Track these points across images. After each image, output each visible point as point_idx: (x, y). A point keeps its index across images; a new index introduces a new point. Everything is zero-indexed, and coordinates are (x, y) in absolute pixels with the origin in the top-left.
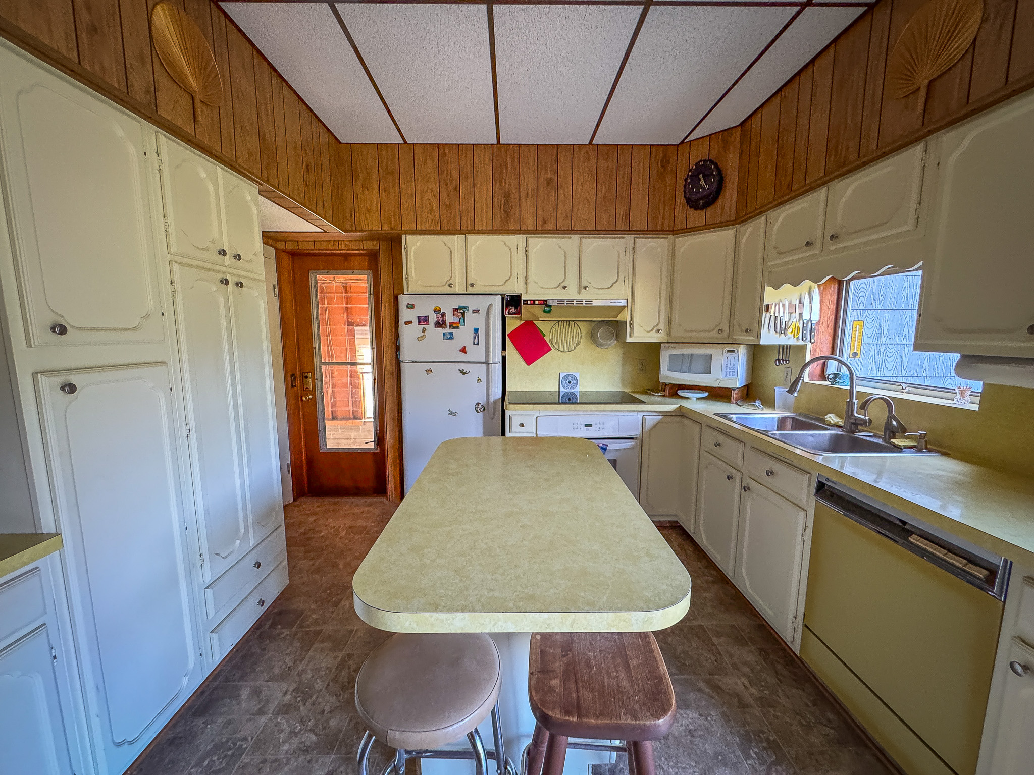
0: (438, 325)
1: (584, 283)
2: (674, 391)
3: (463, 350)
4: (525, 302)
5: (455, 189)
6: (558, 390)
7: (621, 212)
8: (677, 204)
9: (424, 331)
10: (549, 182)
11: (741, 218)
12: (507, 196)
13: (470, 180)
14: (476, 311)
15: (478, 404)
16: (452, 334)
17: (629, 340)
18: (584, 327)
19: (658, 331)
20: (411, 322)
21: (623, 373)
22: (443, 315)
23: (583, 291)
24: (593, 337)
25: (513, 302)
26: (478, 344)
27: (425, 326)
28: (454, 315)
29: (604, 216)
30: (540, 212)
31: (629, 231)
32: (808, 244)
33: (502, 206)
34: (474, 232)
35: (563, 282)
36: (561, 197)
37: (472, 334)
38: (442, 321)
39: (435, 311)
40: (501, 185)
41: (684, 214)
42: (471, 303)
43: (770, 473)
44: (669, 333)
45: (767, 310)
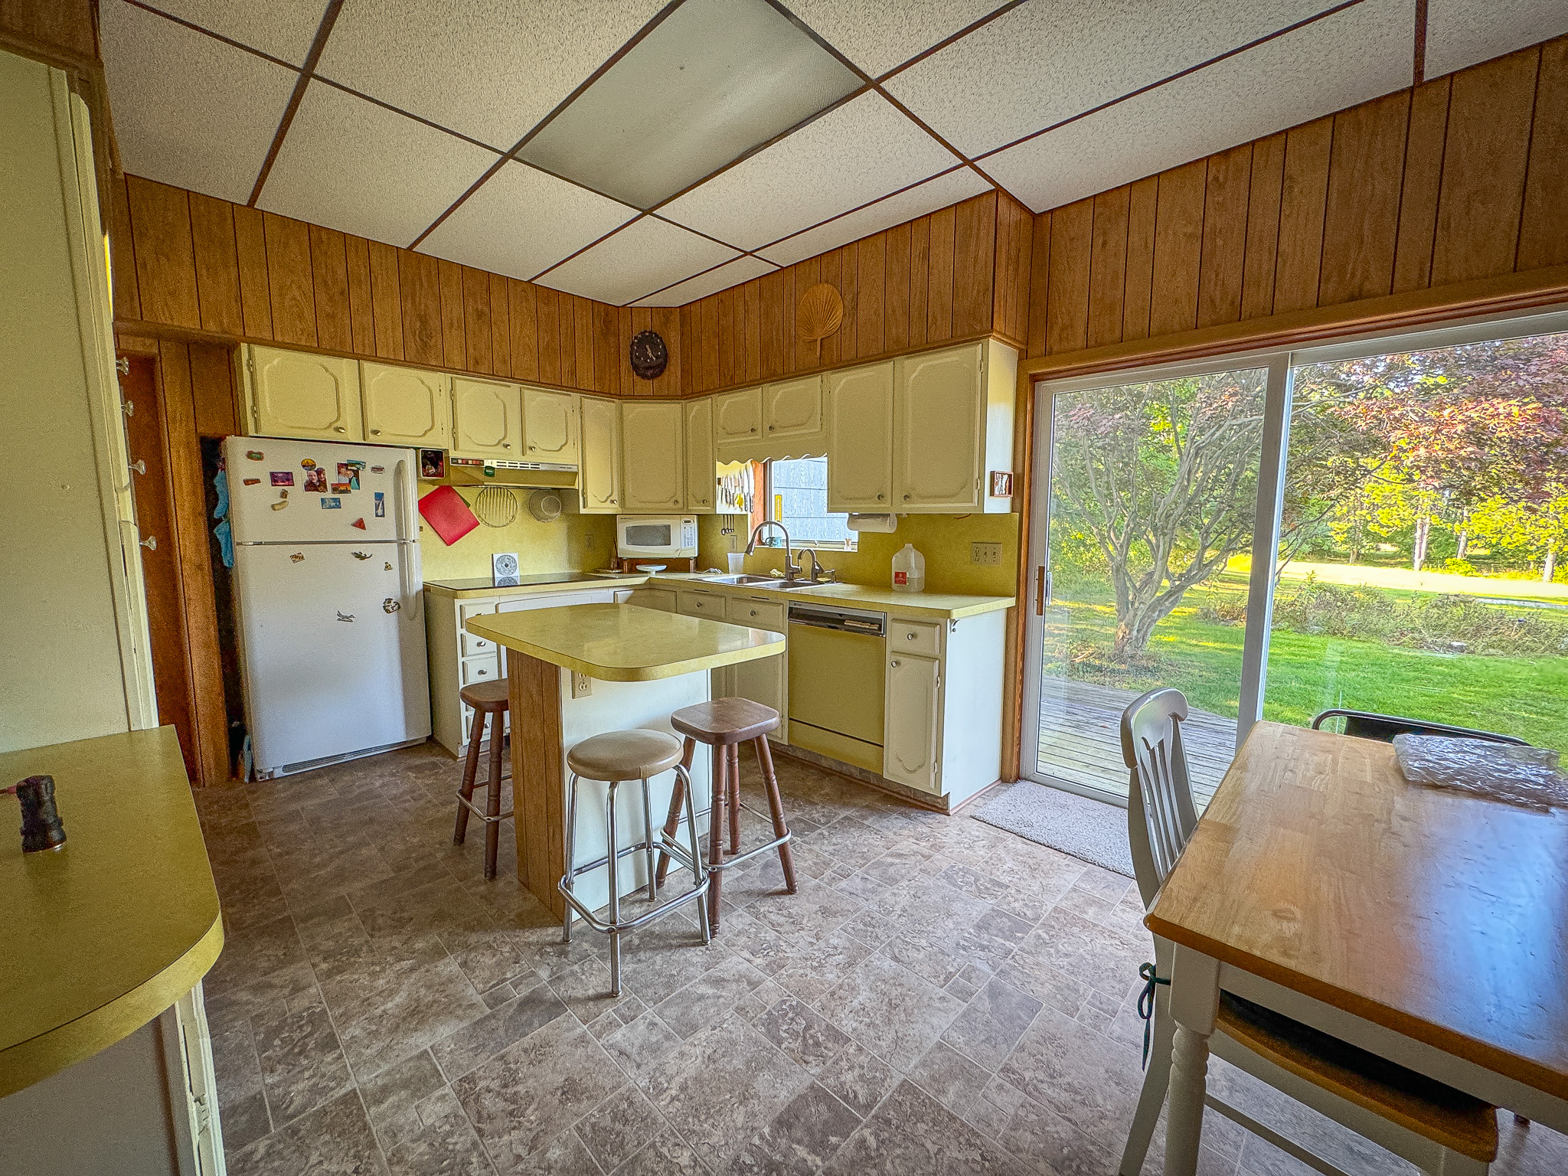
0: (310, 486)
1: (529, 443)
2: (633, 566)
3: (360, 524)
4: (455, 460)
5: (342, 293)
6: (491, 576)
7: (566, 366)
8: (623, 368)
9: (284, 494)
10: (480, 315)
11: (688, 393)
12: (424, 320)
13: (366, 287)
14: (377, 469)
15: (389, 600)
16: (337, 500)
17: (582, 511)
18: (520, 497)
19: (612, 502)
20: (257, 481)
21: (569, 551)
22: (320, 472)
23: (529, 452)
24: (532, 509)
25: (432, 460)
26: (383, 516)
27: (285, 488)
28: (339, 473)
29: (548, 368)
30: (471, 350)
31: (576, 389)
32: (753, 430)
33: (417, 333)
34: (375, 359)
35: (503, 439)
36: (496, 336)
37: (373, 501)
38: (319, 481)
39: (304, 466)
40: (414, 302)
41: (629, 379)
42: (369, 457)
43: (753, 613)
44: (623, 503)
45: (719, 484)
